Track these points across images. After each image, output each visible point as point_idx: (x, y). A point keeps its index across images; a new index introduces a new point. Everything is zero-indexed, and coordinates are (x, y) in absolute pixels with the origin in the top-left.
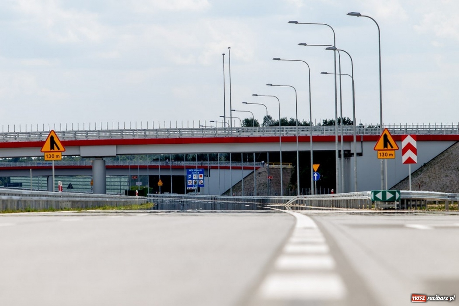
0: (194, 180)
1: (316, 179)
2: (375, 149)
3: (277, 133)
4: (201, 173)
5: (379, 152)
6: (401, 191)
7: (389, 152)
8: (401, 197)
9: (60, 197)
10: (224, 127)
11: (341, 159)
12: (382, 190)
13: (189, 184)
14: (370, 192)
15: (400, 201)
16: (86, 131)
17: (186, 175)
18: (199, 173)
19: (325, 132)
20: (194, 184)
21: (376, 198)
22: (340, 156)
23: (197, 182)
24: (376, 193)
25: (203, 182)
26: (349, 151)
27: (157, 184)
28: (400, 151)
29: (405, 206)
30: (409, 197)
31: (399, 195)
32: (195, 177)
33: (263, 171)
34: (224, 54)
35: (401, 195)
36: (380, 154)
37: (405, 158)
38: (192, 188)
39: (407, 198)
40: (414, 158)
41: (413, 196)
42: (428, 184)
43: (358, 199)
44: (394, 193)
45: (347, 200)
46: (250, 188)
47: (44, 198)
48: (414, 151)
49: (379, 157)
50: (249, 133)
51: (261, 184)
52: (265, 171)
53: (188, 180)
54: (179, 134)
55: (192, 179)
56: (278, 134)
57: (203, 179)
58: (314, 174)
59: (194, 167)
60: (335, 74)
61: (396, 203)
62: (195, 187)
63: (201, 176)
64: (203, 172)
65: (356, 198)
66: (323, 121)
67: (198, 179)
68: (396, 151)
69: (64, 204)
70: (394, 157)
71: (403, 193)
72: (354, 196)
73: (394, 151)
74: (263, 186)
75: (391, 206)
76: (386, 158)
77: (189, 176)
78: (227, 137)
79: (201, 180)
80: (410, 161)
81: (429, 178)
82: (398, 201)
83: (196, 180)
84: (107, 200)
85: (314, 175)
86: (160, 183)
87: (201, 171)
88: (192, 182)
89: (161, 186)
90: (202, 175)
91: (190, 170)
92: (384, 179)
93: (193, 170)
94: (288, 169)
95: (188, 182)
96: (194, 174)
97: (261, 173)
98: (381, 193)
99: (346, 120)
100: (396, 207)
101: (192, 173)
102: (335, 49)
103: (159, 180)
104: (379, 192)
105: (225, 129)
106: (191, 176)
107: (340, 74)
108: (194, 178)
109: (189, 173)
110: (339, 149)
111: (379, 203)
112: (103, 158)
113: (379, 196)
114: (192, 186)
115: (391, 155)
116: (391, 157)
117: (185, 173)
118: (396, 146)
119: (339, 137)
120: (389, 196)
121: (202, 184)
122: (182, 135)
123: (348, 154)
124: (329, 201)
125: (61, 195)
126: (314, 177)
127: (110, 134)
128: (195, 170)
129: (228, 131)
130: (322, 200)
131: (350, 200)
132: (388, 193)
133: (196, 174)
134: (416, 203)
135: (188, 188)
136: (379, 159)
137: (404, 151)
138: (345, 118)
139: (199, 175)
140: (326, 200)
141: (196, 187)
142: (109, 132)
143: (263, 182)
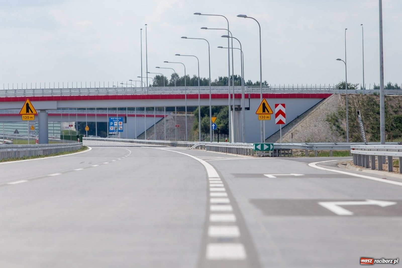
0: (115, 126)
1: (213, 128)
2: (257, 113)
3: (183, 91)
4: (120, 120)
5: (260, 115)
6: (274, 144)
7: (266, 116)
8: (274, 148)
9: (37, 147)
10: (141, 87)
11: (233, 112)
12: (261, 143)
13: (111, 129)
14: (253, 144)
15: (273, 151)
16: (33, 89)
17: (109, 121)
18: (118, 120)
19: (220, 91)
20: (115, 130)
21: (256, 149)
22: (232, 109)
23: (118, 128)
24: (256, 145)
25: (122, 128)
26: (239, 106)
27: (85, 130)
28: (274, 115)
29: (277, 154)
30: (279, 148)
31: (272, 147)
32: (115, 123)
33: (170, 119)
34: (141, 29)
35: (274, 147)
36: (260, 116)
37: (277, 120)
38: (113, 133)
39: (279, 149)
40: (284, 120)
41: (282, 147)
42: (301, 132)
43: (245, 148)
44: (269, 145)
45: (237, 148)
46: (160, 132)
47: (29, 149)
48: (284, 115)
49: (259, 119)
50: (161, 91)
51: (168, 129)
52: (172, 119)
53: (110, 127)
54: (106, 92)
55: (113, 125)
56: (184, 93)
57: (123, 126)
58: (212, 124)
59: (115, 115)
60: (229, 48)
61: (270, 152)
62: (115, 132)
63: (120, 123)
64: (122, 120)
65: (243, 147)
66: (219, 77)
67: (118, 126)
68: (271, 115)
69: (39, 152)
70: (270, 119)
71: (275, 145)
72: (242, 146)
73: (270, 115)
74: (170, 130)
75: (267, 154)
76: (264, 120)
77: (111, 123)
78: (144, 94)
79: (121, 127)
80: (280, 122)
81: (301, 127)
82: (271, 150)
83: (116, 126)
84: (63, 147)
85: (213, 126)
86: (87, 128)
87: (120, 119)
88: (113, 128)
89: (88, 131)
90: (122, 122)
91: (112, 119)
92: (263, 134)
93: (114, 118)
94: (190, 117)
95: (110, 128)
96: (115, 121)
97: (169, 120)
98: (260, 145)
99: (237, 77)
100: (270, 155)
101: (113, 120)
102: (228, 37)
103: (86, 126)
104: (259, 144)
105: (142, 88)
106: (112, 123)
107: (232, 48)
108: (115, 125)
109: (111, 121)
110: (231, 105)
111: (259, 152)
112: (46, 111)
113: (259, 147)
114: (113, 131)
115: (267, 117)
116: (268, 119)
117: (107, 120)
118: (272, 112)
119: (231, 95)
120: (266, 147)
121: (121, 130)
122: (109, 93)
123: (238, 109)
124: (224, 148)
125: (38, 146)
126: (212, 127)
127: (52, 92)
128: (116, 118)
129: (144, 90)
130: (219, 147)
131: (239, 148)
132: (265, 145)
133: (116, 121)
134: (284, 152)
135: (110, 133)
136: (260, 121)
137: (277, 115)
138: (236, 75)
139: (119, 122)
140: (221, 147)
141: (117, 132)
142: (51, 90)
143: (170, 127)
